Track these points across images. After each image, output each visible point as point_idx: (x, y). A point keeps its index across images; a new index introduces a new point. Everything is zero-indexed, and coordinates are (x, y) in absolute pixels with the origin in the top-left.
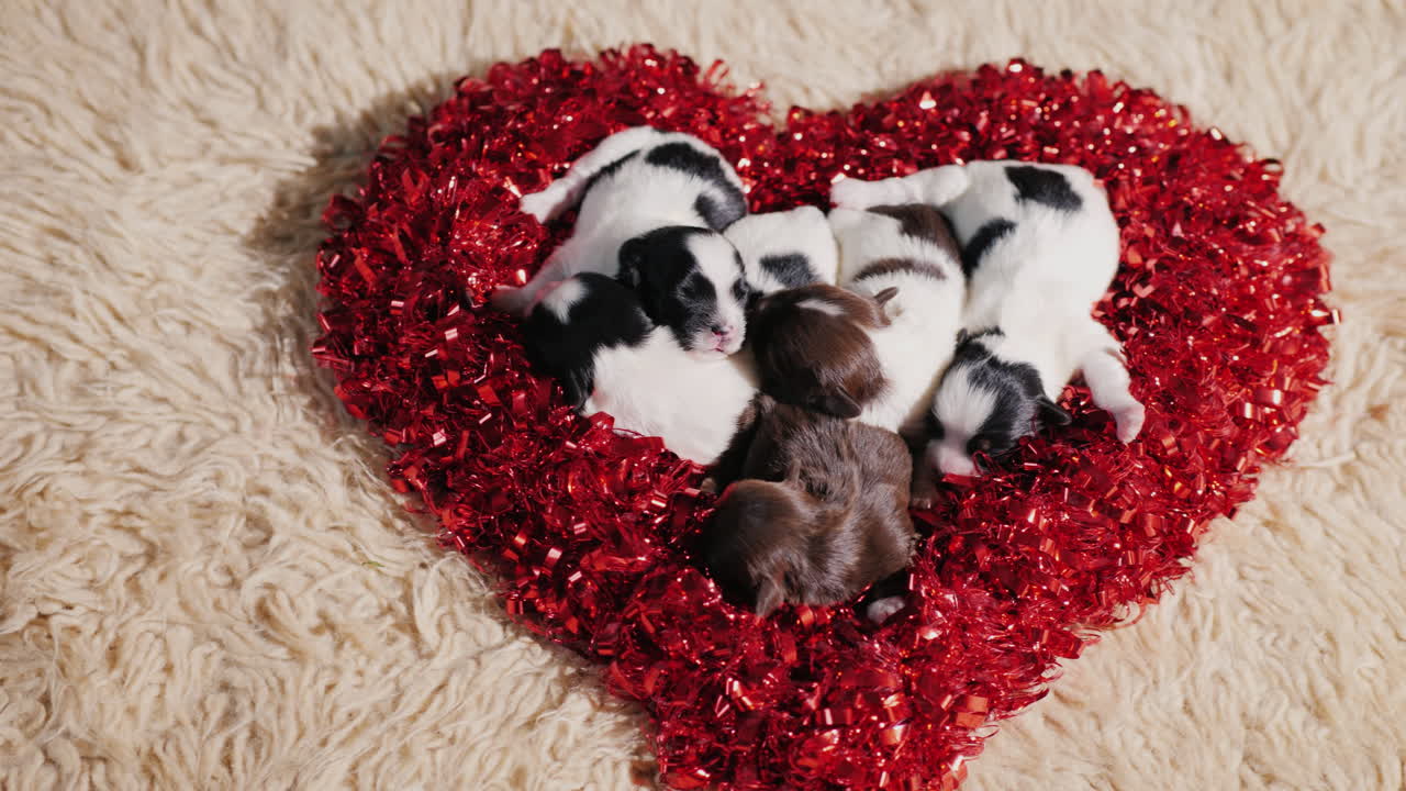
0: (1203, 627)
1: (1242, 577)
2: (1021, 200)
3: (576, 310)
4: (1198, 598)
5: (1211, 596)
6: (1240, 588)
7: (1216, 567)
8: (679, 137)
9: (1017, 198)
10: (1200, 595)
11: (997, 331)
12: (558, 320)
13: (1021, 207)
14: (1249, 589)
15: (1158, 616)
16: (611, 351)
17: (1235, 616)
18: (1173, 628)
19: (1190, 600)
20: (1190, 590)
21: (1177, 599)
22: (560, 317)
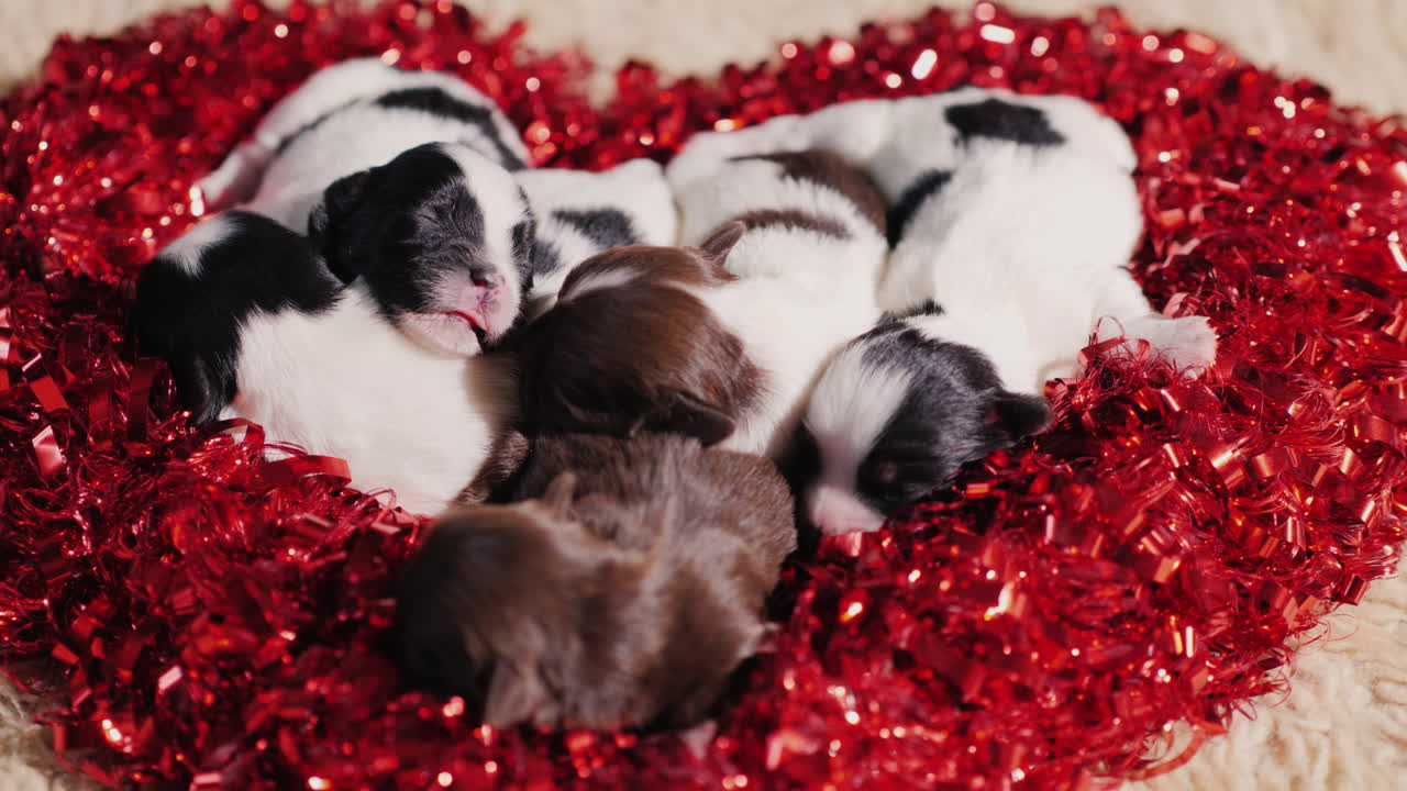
0: (1311, 772)
1: (1379, 699)
2: (961, 143)
3: (211, 256)
4: (1299, 728)
5: (1326, 726)
6: (1378, 715)
7: (1332, 683)
8: (428, 79)
9: (956, 142)
10: (1302, 723)
11: (931, 308)
12: (183, 271)
13: (961, 151)
14: (1394, 717)
15: (1229, 754)
16: (270, 317)
17: (1369, 756)
18: (1256, 775)
19: (1286, 732)
20: (1287, 718)
21: (1261, 731)
22: (186, 268)
